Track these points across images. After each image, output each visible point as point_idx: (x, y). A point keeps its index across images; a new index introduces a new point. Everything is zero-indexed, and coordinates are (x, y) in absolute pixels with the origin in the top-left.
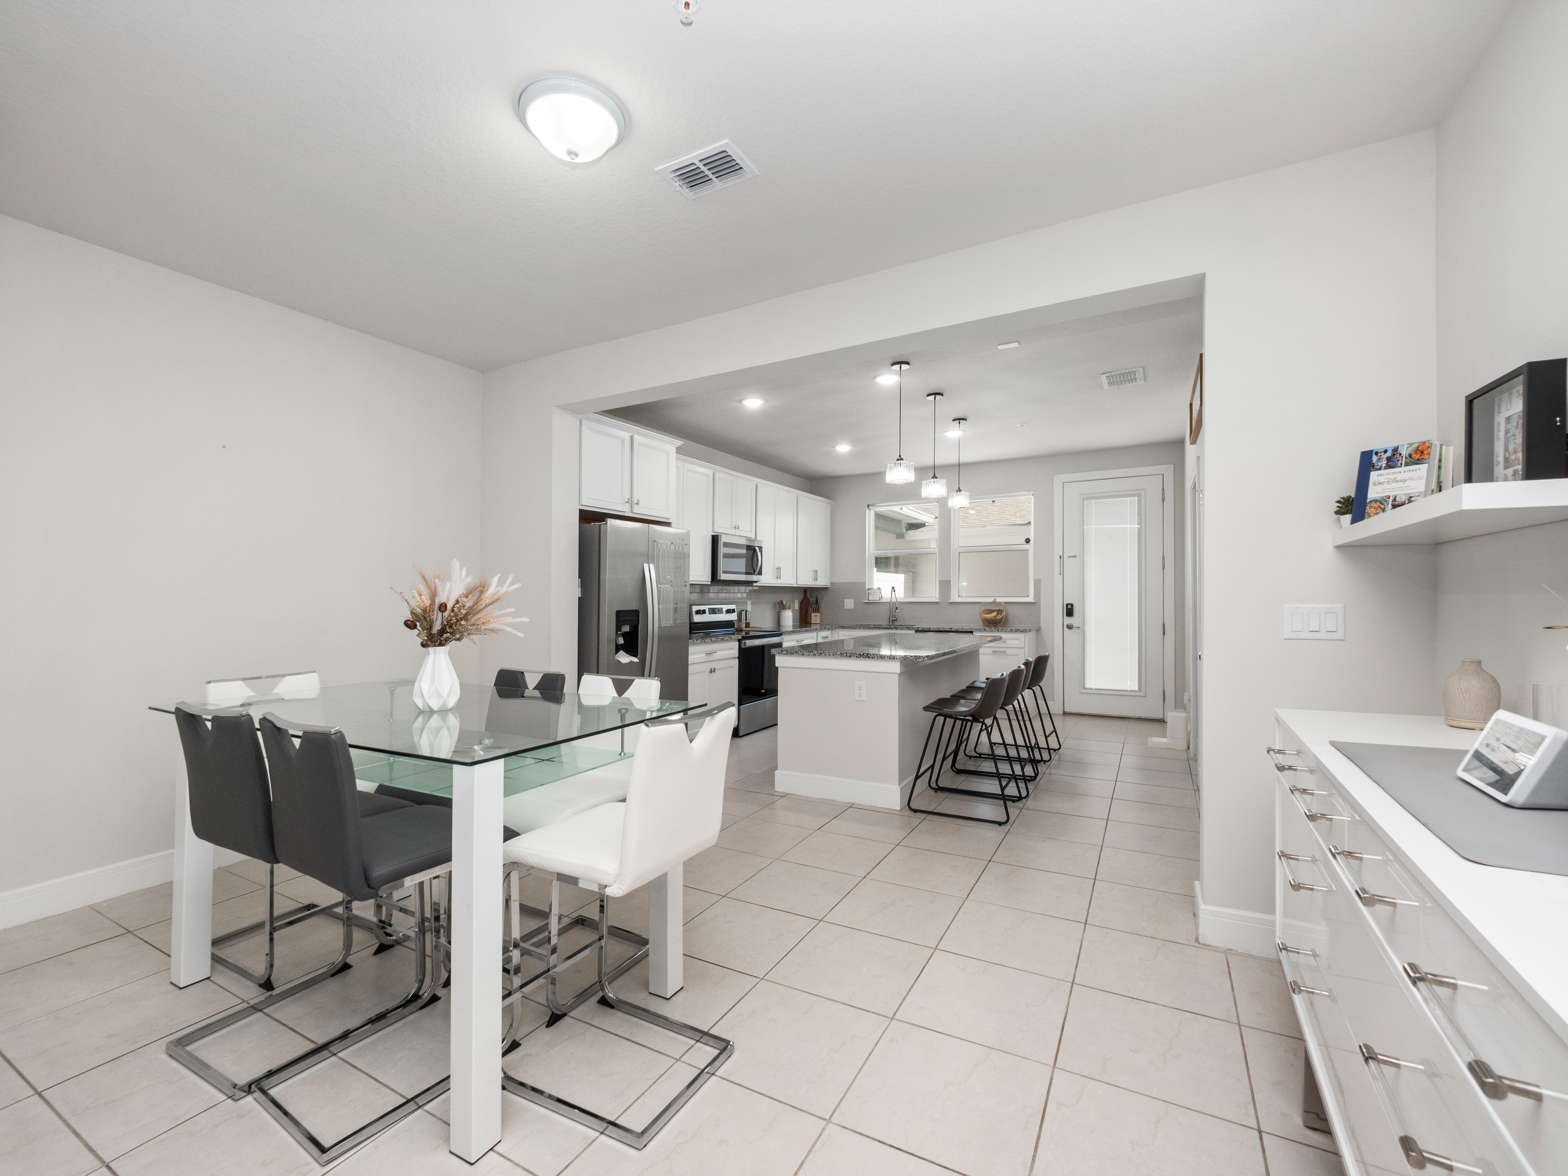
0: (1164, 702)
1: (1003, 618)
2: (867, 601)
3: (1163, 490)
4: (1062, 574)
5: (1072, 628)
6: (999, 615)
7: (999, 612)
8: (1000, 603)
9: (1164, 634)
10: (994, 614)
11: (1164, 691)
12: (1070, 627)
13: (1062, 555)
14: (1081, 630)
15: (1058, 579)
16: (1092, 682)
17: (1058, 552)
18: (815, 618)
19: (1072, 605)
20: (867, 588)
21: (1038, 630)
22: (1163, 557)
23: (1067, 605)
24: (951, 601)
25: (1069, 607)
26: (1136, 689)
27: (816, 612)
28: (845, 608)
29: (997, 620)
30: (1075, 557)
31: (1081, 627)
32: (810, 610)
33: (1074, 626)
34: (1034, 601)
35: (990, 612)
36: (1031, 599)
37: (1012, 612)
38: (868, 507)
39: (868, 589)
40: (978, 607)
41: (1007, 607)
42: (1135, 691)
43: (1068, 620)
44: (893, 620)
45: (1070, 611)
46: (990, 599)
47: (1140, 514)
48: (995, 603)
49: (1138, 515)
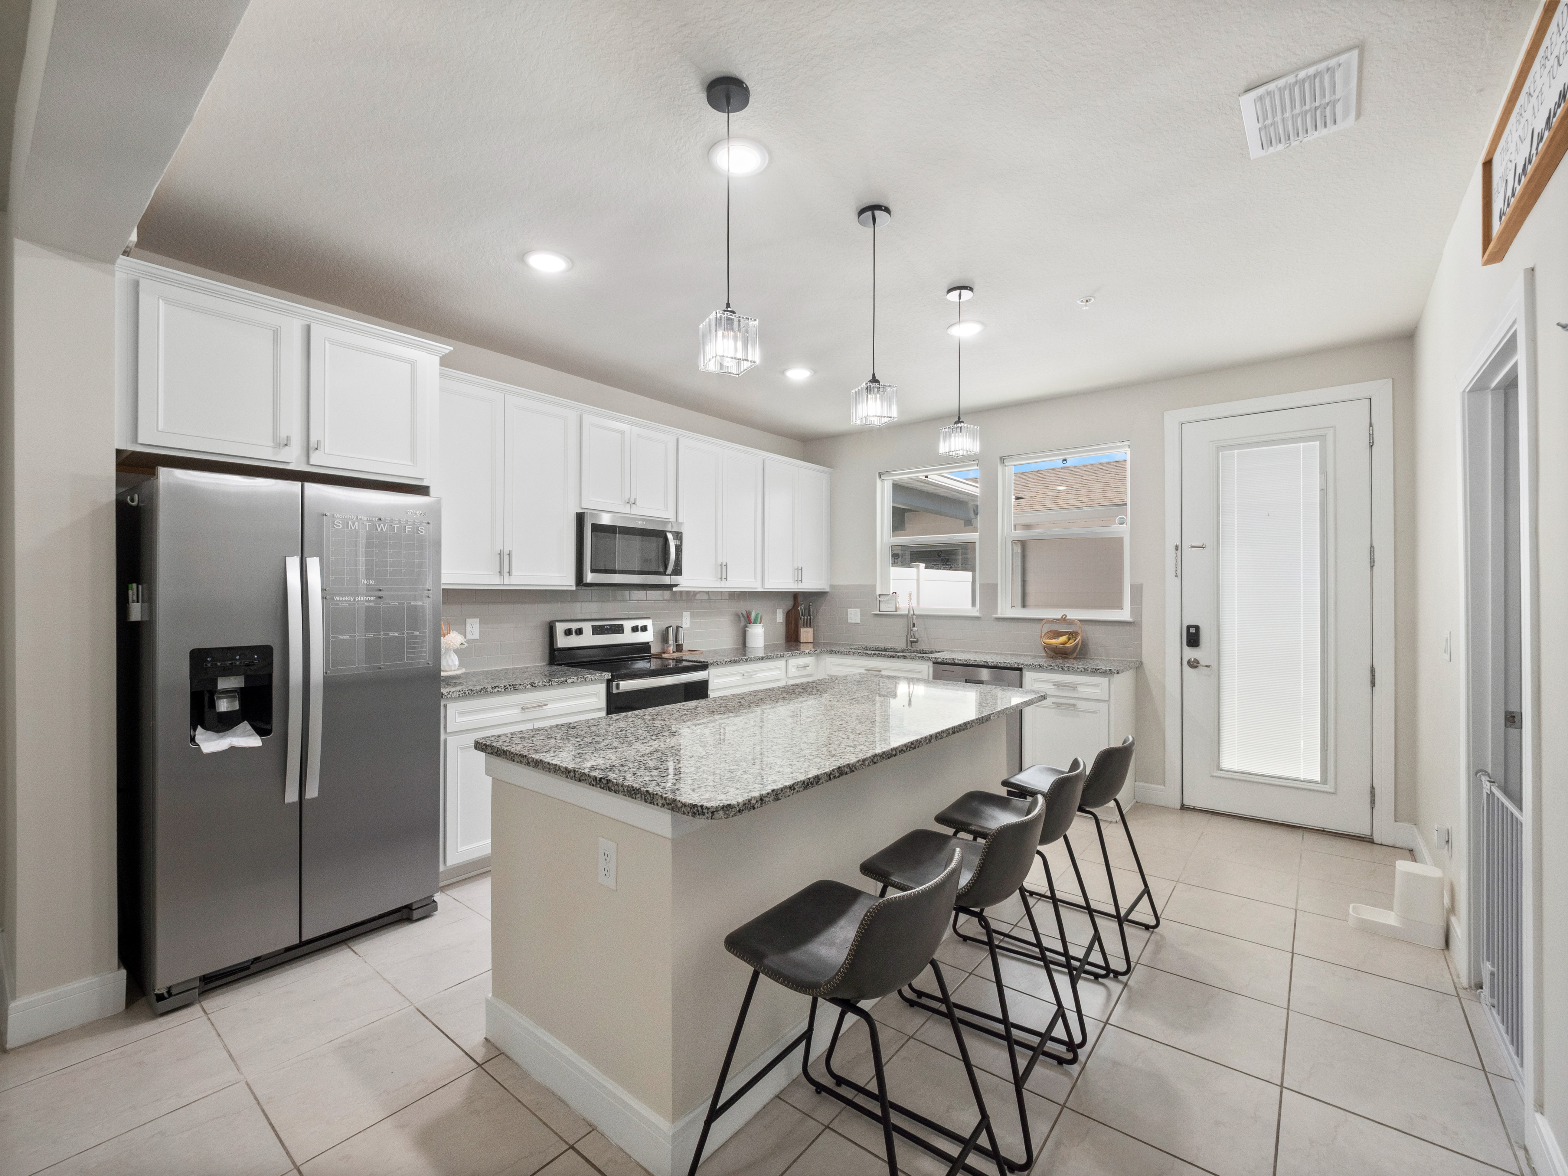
0: (1372, 808)
1: (1077, 645)
2: (878, 612)
3: (1371, 425)
4: (1180, 574)
5: (1196, 667)
6: (1070, 641)
7: (1072, 635)
8: (1071, 622)
9: (1373, 684)
10: (1063, 639)
11: (1372, 788)
12: (1194, 664)
13: (1179, 544)
14: (1215, 671)
15: (1172, 584)
16: (1231, 761)
17: (1172, 539)
18: (806, 634)
19: (1197, 628)
20: (879, 593)
21: (1139, 667)
22: (1372, 546)
23: (1189, 627)
24: (999, 615)
25: (1193, 630)
26: (1317, 777)
27: (807, 626)
28: (849, 621)
29: (1067, 648)
30: (1202, 547)
31: (1214, 665)
32: (801, 622)
33: (1201, 663)
34: (1131, 620)
35: (1058, 634)
36: (1124, 615)
37: (1095, 636)
38: (880, 477)
39: (880, 595)
40: (1036, 628)
41: (1087, 627)
42: (1315, 782)
43: (1190, 653)
44: (912, 642)
45: (1193, 638)
46: (1057, 614)
47: (1323, 471)
48: (1064, 620)
49: (1321, 473)
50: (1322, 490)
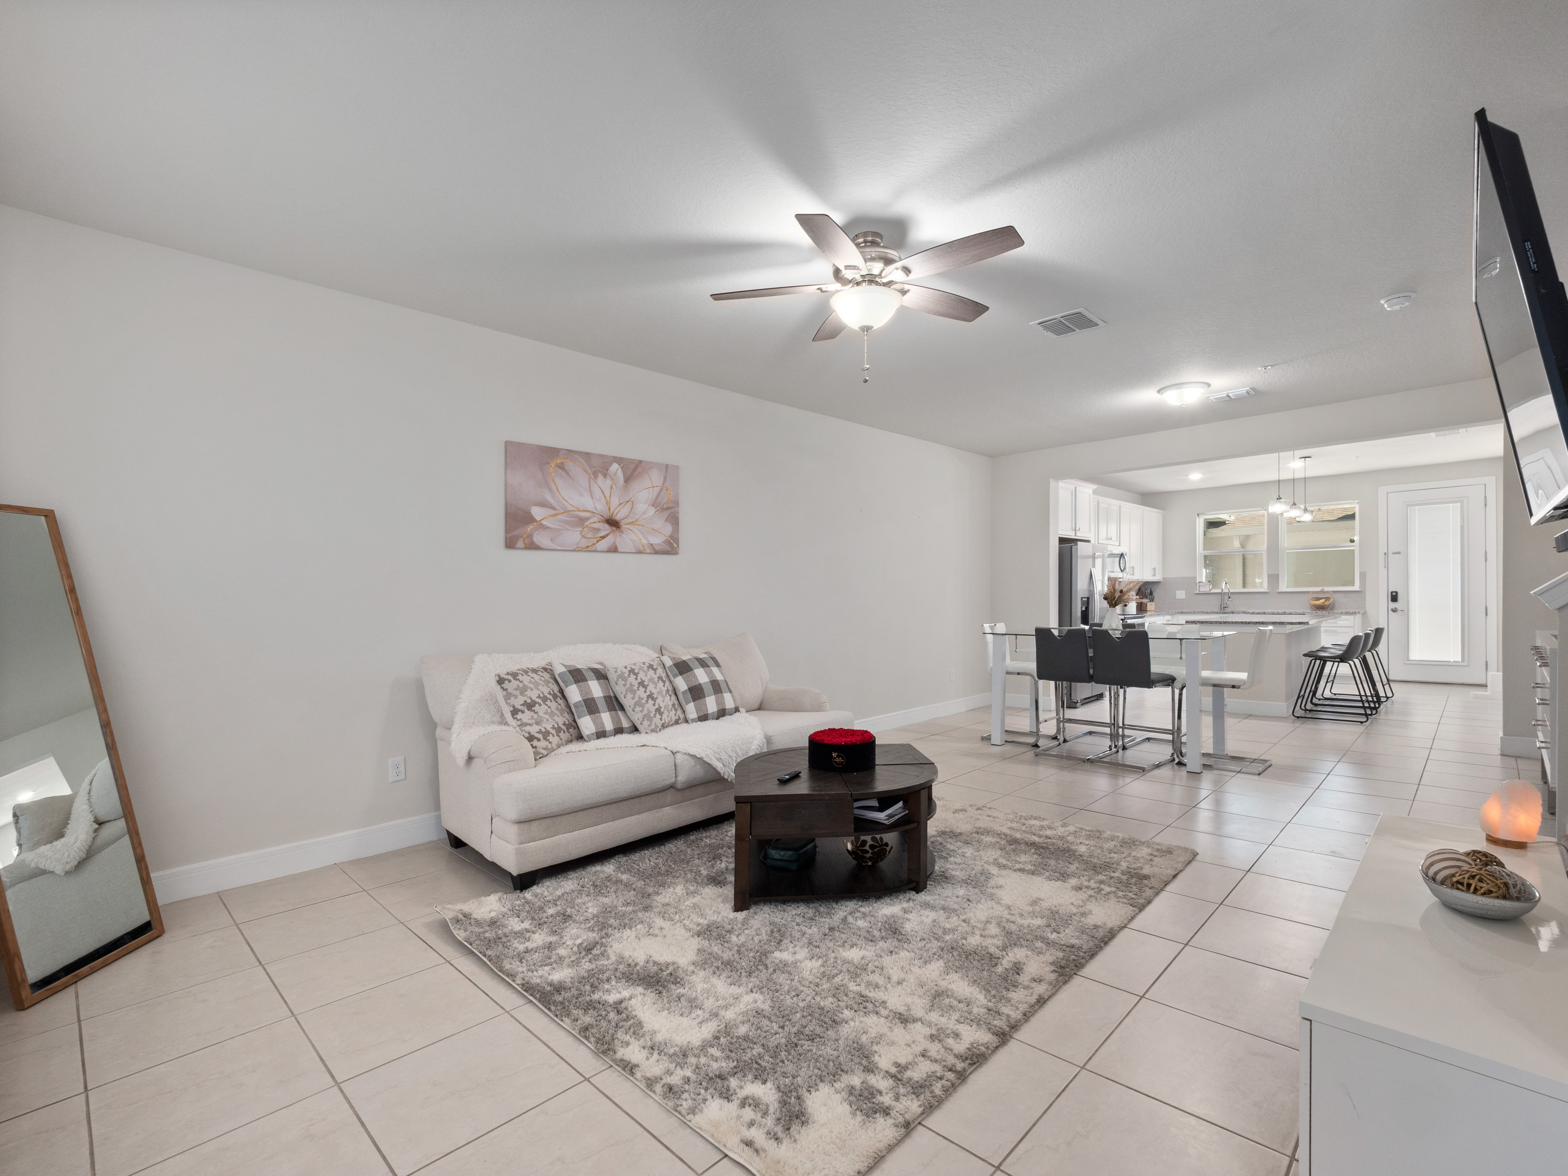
0: (1487, 671)
1: (1330, 604)
2: (1198, 592)
3: (1487, 498)
4: (1387, 566)
5: (1396, 611)
6: (1327, 602)
7: (1327, 599)
8: (1327, 592)
9: (1487, 615)
10: (1322, 601)
11: (1487, 662)
12: (1394, 610)
13: (1386, 552)
14: (1406, 613)
15: (1383, 572)
16: (1417, 656)
17: (1382, 549)
18: (1152, 605)
19: (1396, 592)
20: (1198, 581)
21: (1364, 614)
22: (1486, 552)
23: (1392, 593)
24: (1280, 591)
25: (1394, 594)
26: (1460, 660)
27: (1150, 602)
28: (1177, 598)
29: (1325, 605)
30: (1399, 553)
31: (1406, 611)
32: (1146, 600)
33: (1399, 609)
34: (1360, 590)
35: (1319, 599)
36: (1356, 587)
37: (1339, 598)
38: (1198, 515)
40: (1305, 596)
41: (1334, 595)
42: (1458, 662)
43: (1393, 605)
44: (1224, 607)
45: (1394, 598)
46: (1319, 589)
47: (1462, 517)
48: (1322, 592)
49: (1461, 518)
50: (1461, 526)
